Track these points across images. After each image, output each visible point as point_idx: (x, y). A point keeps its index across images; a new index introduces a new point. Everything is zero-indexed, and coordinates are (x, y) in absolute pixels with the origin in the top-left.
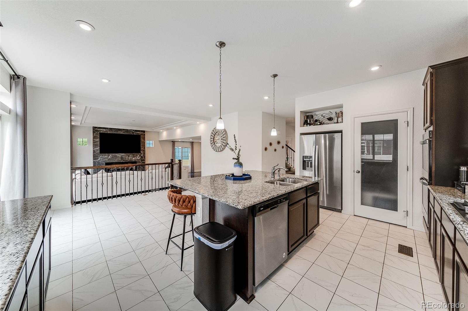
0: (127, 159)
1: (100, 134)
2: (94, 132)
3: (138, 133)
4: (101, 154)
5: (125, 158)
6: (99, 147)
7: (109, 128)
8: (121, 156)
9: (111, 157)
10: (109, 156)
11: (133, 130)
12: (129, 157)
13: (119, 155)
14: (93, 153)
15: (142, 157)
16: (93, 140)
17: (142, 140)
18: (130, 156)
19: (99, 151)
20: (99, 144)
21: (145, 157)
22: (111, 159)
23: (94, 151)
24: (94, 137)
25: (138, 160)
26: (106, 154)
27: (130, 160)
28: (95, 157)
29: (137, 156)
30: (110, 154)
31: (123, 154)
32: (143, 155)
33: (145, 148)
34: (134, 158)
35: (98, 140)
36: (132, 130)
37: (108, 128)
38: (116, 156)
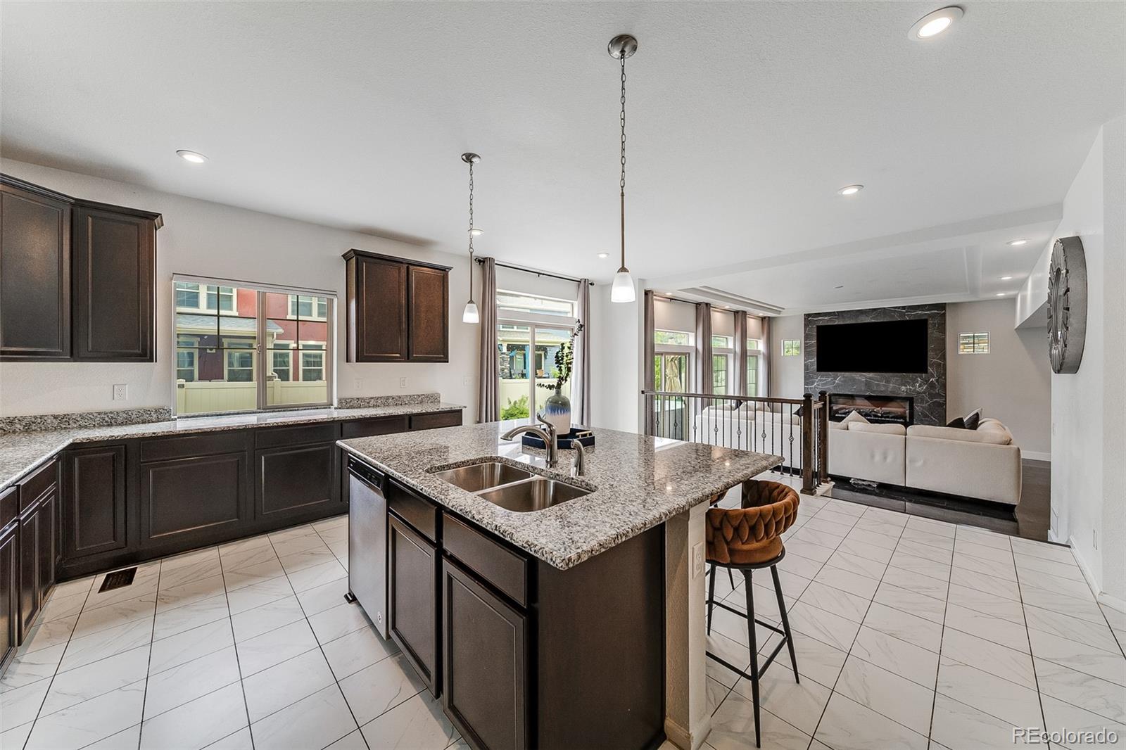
0: (882, 389)
1: (818, 327)
2: (806, 326)
3: (921, 315)
4: (820, 373)
5: (878, 385)
6: (816, 358)
7: (837, 312)
8: (866, 381)
9: (842, 381)
10: (835, 379)
11: (904, 308)
12: (888, 382)
13: (860, 376)
14: (805, 370)
15: (932, 385)
16: (805, 343)
17: (932, 333)
18: (893, 380)
19: (815, 367)
20: (816, 350)
21: (944, 386)
22: (842, 385)
23: (806, 368)
24: (807, 337)
25: (919, 393)
26: (830, 373)
27: (891, 392)
28: (808, 379)
29: (914, 381)
30: (839, 373)
31: (871, 375)
32: (937, 381)
33: (944, 357)
34: (903, 388)
35: (814, 342)
36: (899, 308)
37: (834, 312)
38: (854, 380)
